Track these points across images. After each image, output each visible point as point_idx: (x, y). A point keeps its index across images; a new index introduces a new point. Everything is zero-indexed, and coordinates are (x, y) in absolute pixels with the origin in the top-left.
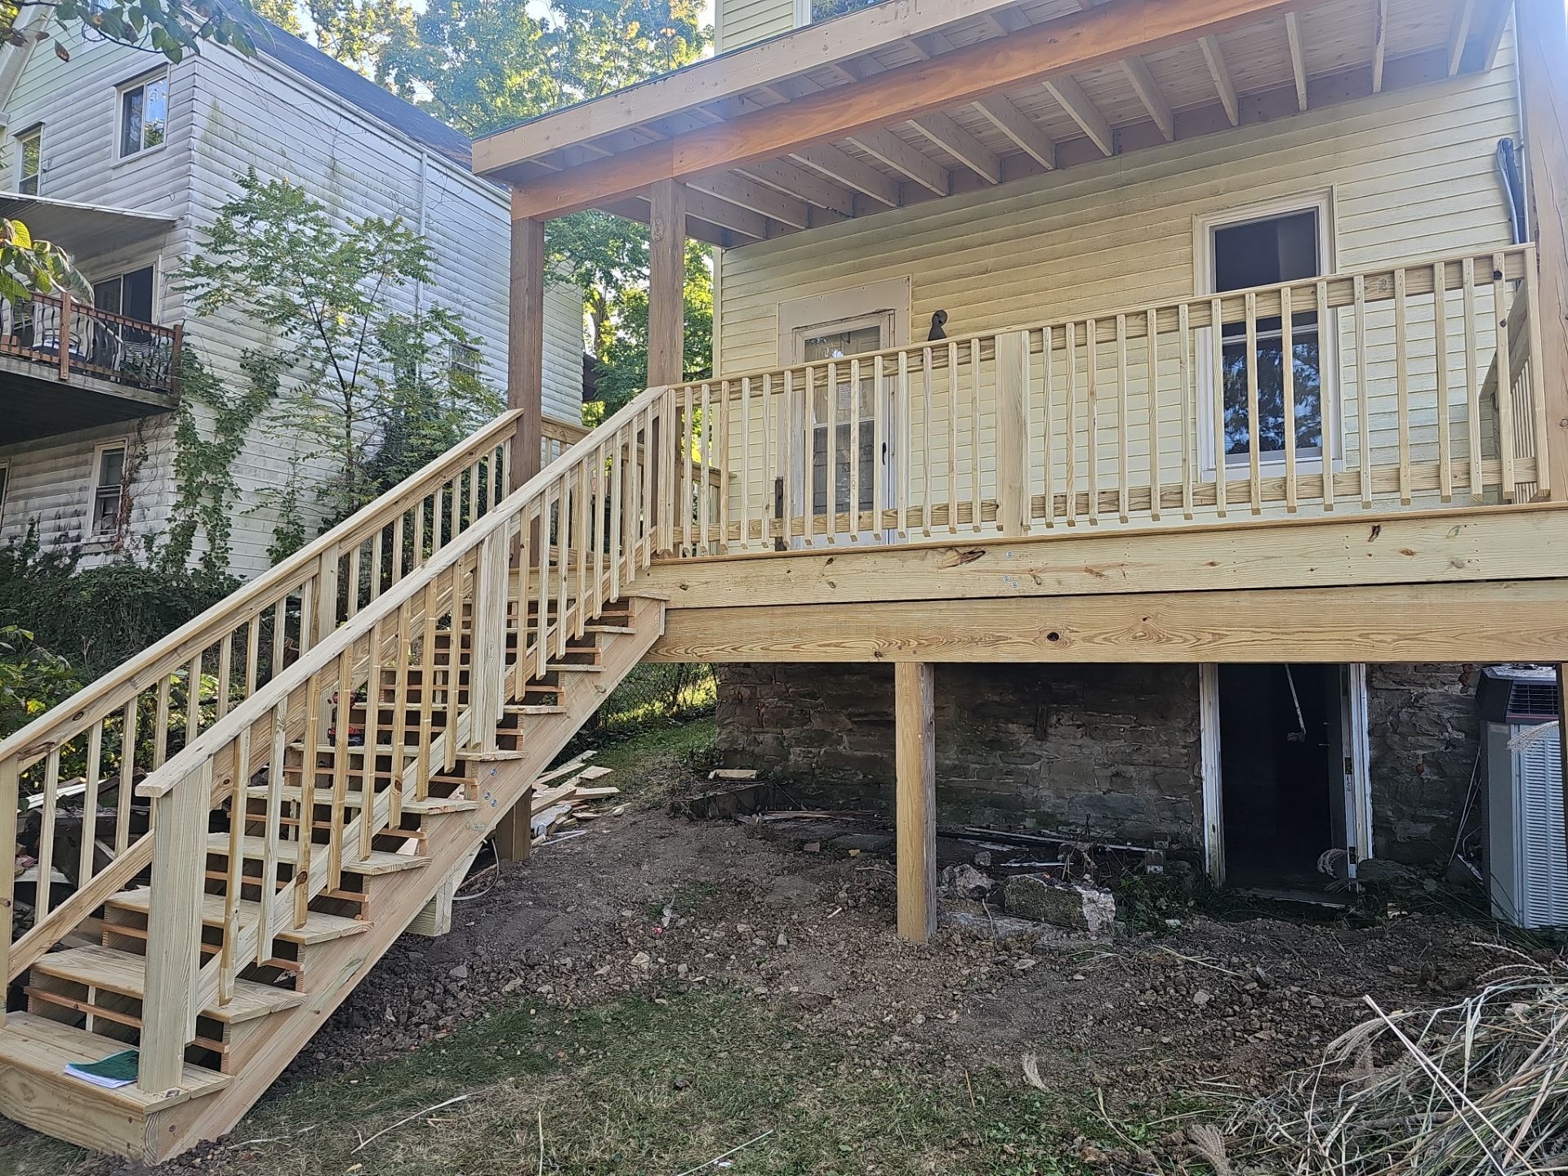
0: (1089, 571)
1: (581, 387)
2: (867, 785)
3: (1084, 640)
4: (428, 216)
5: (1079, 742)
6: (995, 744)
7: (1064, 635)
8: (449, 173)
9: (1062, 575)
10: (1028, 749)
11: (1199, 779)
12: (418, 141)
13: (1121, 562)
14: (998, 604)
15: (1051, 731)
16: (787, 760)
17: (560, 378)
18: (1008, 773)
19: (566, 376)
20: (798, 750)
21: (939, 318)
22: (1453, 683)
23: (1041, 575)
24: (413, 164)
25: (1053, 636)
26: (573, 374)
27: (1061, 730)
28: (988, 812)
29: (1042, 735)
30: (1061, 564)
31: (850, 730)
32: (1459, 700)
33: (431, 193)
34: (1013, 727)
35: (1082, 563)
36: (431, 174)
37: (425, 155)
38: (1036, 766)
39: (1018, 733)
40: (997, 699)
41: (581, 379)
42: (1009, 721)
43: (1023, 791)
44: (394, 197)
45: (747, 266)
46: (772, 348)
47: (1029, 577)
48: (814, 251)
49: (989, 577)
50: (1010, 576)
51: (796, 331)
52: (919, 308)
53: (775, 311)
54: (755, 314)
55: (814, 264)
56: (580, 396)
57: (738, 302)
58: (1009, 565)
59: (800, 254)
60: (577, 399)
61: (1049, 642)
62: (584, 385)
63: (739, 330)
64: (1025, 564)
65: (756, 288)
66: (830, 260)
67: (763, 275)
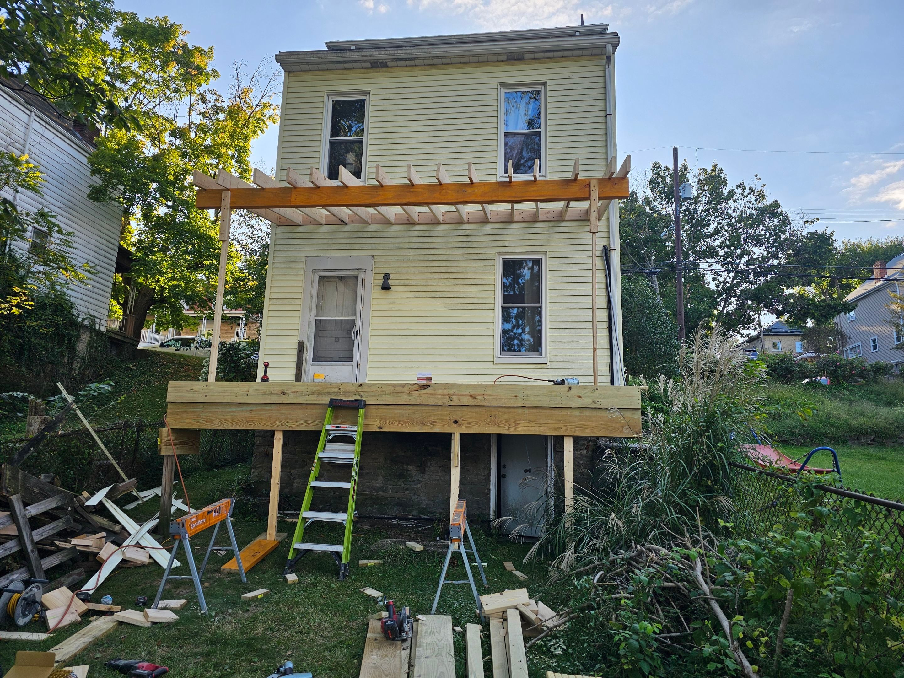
0: (471, 396)
1: (115, 265)
2: (336, 498)
3: (468, 424)
4: (30, 150)
5: (439, 474)
6: (403, 476)
7: (460, 421)
8: (47, 126)
9: (461, 397)
10: (416, 478)
11: (489, 490)
12: (30, 105)
13: (483, 393)
14: (434, 408)
15: (427, 469)
16: (292, 485)
17: (101, 258)
18: (406, 489)
19: (105, 257)
20: (299, 480)
21: (387, 277)
22: (583, 450)
23: (453, 397)
24: (25, 118)
25: (456, 422)
26: (110, 256)
27: (432, 468)
28: (395, 509)
29: (423, 472)
30: (460, 393)
31: (328, 470)
32: (586, 456)
33: (33, 136)
34: (410, 468)
35: (468, 393)
36: (36, 125)
37: (33, 114)
38: (419, 486)
39: (412, 469)
40: (403, 454)
41: (115, 260)
42: (408, 464)
43: (413, 498)
44: (9, 136)
45: (290, 235)
46: (301, 277)
47: (447, 397)
48: (326, 235)
49: (431, 396)
50: (440, 397)
51: (315, 271)
52: (377, 270)
53: (304, 259)
54: (292, 259)
55: (325, 241)
56: (114, 270)
57: (283, 252)
58: (440, 392)
59: (318, 235)
60: (111, 271)
61: (453, 424)
62: (116, 263)
63: (283, 265)
64: (446, 392)
65: (294, 247)
66: (334, 241)
67: (298, 241)
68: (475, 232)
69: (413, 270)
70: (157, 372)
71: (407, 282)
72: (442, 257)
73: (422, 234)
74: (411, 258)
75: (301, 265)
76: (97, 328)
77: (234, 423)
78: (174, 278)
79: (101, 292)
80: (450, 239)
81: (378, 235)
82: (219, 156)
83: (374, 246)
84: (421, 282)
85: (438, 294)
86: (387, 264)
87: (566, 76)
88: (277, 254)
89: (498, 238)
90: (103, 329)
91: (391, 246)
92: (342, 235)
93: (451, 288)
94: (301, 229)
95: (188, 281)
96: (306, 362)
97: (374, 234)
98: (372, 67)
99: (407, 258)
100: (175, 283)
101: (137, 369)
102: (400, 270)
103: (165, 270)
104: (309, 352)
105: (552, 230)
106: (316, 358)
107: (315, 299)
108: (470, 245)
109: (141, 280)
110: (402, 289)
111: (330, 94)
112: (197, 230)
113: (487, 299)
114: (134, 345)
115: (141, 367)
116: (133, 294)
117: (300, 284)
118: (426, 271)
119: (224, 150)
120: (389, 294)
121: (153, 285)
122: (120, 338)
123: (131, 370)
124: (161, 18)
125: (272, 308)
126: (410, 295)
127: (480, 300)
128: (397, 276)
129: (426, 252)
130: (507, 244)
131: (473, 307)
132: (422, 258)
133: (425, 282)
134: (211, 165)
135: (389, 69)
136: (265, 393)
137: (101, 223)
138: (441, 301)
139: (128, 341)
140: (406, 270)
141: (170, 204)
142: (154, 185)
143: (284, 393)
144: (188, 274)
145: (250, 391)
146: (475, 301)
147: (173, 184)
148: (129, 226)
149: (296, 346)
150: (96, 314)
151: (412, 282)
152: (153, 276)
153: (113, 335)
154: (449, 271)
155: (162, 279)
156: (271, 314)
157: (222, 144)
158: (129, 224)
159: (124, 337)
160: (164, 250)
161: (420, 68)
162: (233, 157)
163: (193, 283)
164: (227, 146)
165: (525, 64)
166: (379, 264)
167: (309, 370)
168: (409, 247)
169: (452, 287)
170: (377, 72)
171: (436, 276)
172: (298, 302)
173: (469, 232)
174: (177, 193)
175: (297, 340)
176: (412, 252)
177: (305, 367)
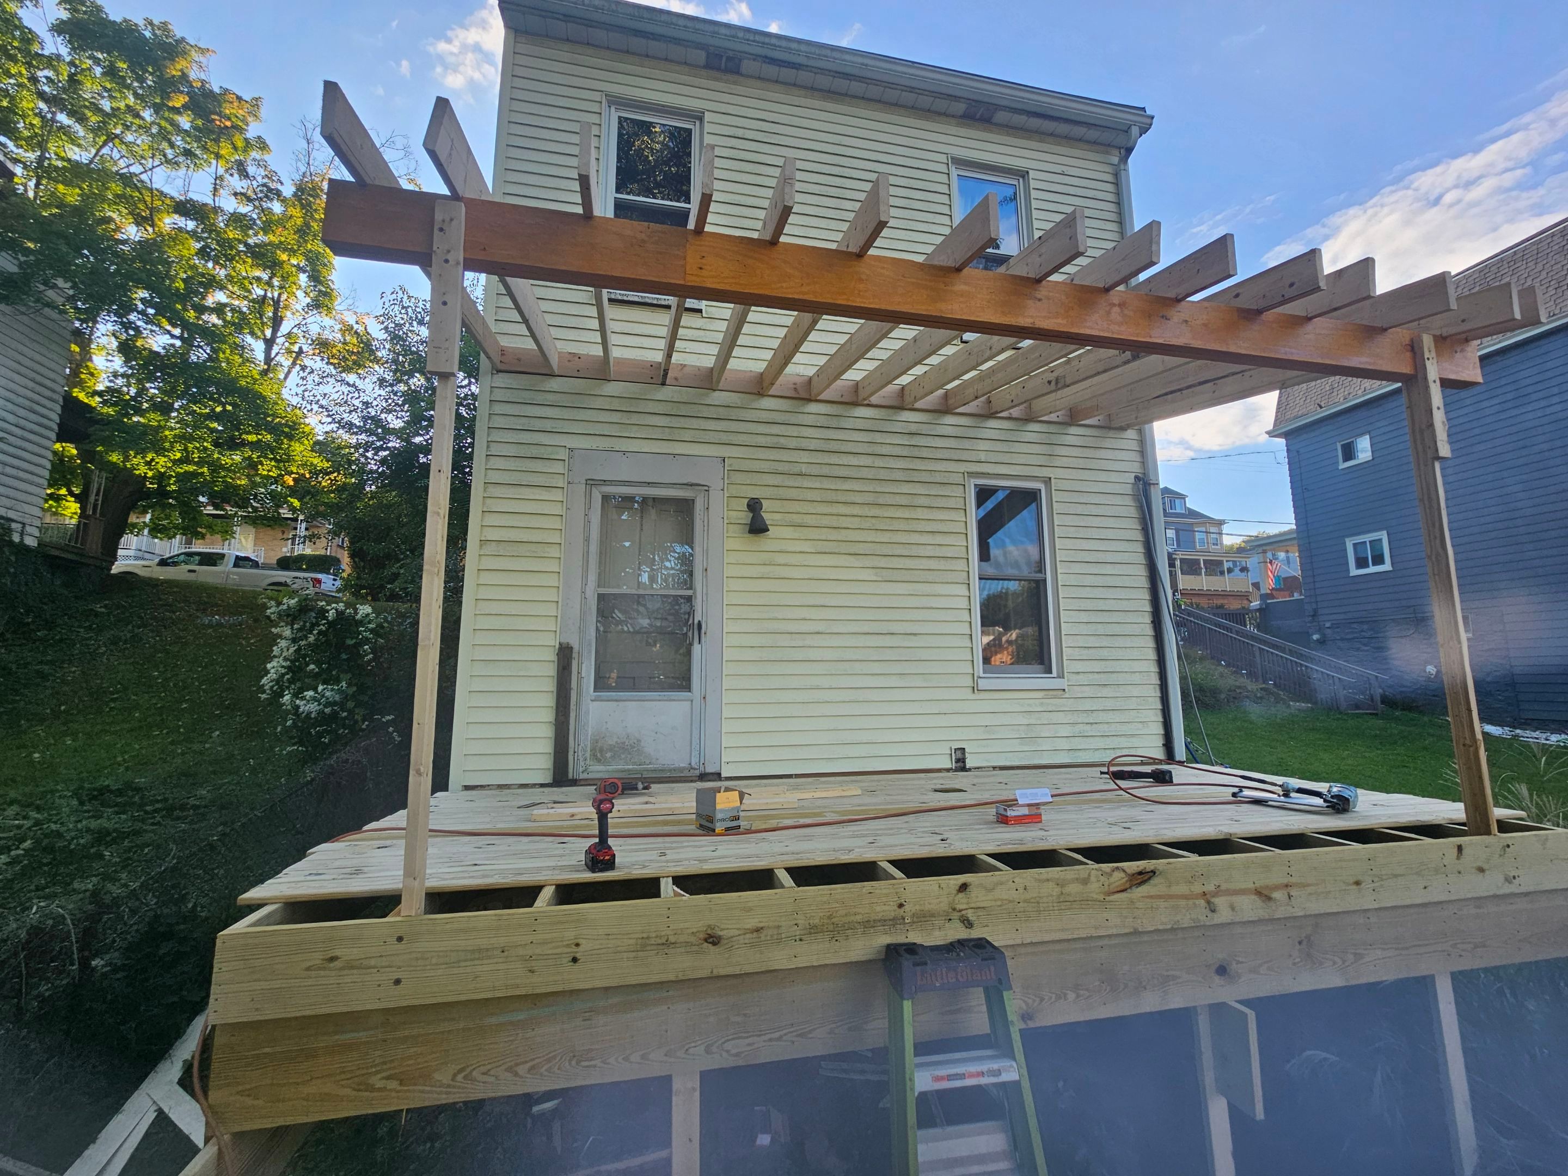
0: (1258, 893)
1: (56, 427)
3: (1251, 972)
7: (1232, 968)
9: (1236, 900)
13: (1285, 881)
17: (22, 412)
21: (754, 506)
23: (1215, 900)
25: (1222, 970)
30: (1232, 886)
35: (1251, 886)
41: (56, 418)
45: (527, 396)
46: (557, 494)
47: (1202, 902)
48: (616, 405)
49: (1162, 904)
50: (1183, 903)
51: (591, 483)
52: (734, 490)
53: (563, 454)
54: (534, 451)
55: (615, 417)
56: (53, 436)
57: (511, 433)
58: (1182, 889)
59: (598, 403)
60: (49, 439)
61: (1217, 979)
62: (59, 425)
63: (511, 464)
64: (1197, 888)
65: (538, 424)
66: (635, 419)
67: (549, 412)
68: (924, 429)
69: (810, 495)
70: (155, 618)
71: (797, 519)
72: (865, 473)
73: (822, 421)
74: (804, 469)
75: (558, 468)
76: (16, 538)
77: (522, 1070)
78: (186, 460)
79: (21, 474)
80: (878, 437)
81: (734, 414)
82: (274, 265)
83: (724, 438)
84: (826, 521)
85: (860, 548)
86: (756, 479)
87: (1058, 169)
88: (496, 436)
89: (967, 444)
90: (31, 542)
91: (762, 440)
92: (651, 407)
93: (885, 537)
94: (554, 384)
95: (216, 467)
96: (579, 694)
97: (722, 412)
98: (708, 66)
99: (796, 469)
100: (191, 468)
101: (108, 614)
102: (782, 492)
103: (167, 445)
104: (585, 670)
105: (1054, 439)
106: (601, 684)
107: (594, 548)
108: (916, 452)
109: (115, 457)
110: (788, 532)
111: (615, 101)
112: (234, 381)
113: (954, 561)
114: (102, 569)
115: (118, 608)
116: (99, 481)
117: (557, 509)
118: (835, 499)
119: (284, 257)
120: (764, 542)
121: (142, 470)
122: (70, 556)
123: (97, 615)
124: (156, 22)
125: (487, 563)
126: (806, 547)
127: (942, 565)
128: (777, 505)
129: (834, 459)
130: (982, 457)
131: (930, 576)
132: (825, 470)
133: (834, 521)
134: (258, 279)
135: (741, 79)
136: (644, 945)
137: (21, 347)
138: (868, 562)
139: (91, 561)
140: (793, 493)
141: (177, 332)
142: (143, 294)
143: (713, 939)
144: (216, 456)
145: (585, 945)
146: (933, 564)
147: (183, 298)
148: (89, 364)
149: (551, 656)
150: (11, 514)
151: (809, 520)
152: (143, 452)
153: (56, 553)
154: (881, 501)
155: (162, 460)
156: (486, 578)
157: (281, 246)
158: (91, 360)
159: (82, 555)
160: (165, 409)
161: (803, 92)
162: (301, 269)
163: (228, 470)
164: (292, 252)
165: (991, 132)
166: (738, 478)
167: (587, 712)
168: (799, 446)
169: (888, 534)
170: (716, 79)
171: (856, 510)
172: (554, 551)
173: (913, 428)
174: (192, 314)
175: (553, 642)
176: (805, 457)
177: (578, 703)
